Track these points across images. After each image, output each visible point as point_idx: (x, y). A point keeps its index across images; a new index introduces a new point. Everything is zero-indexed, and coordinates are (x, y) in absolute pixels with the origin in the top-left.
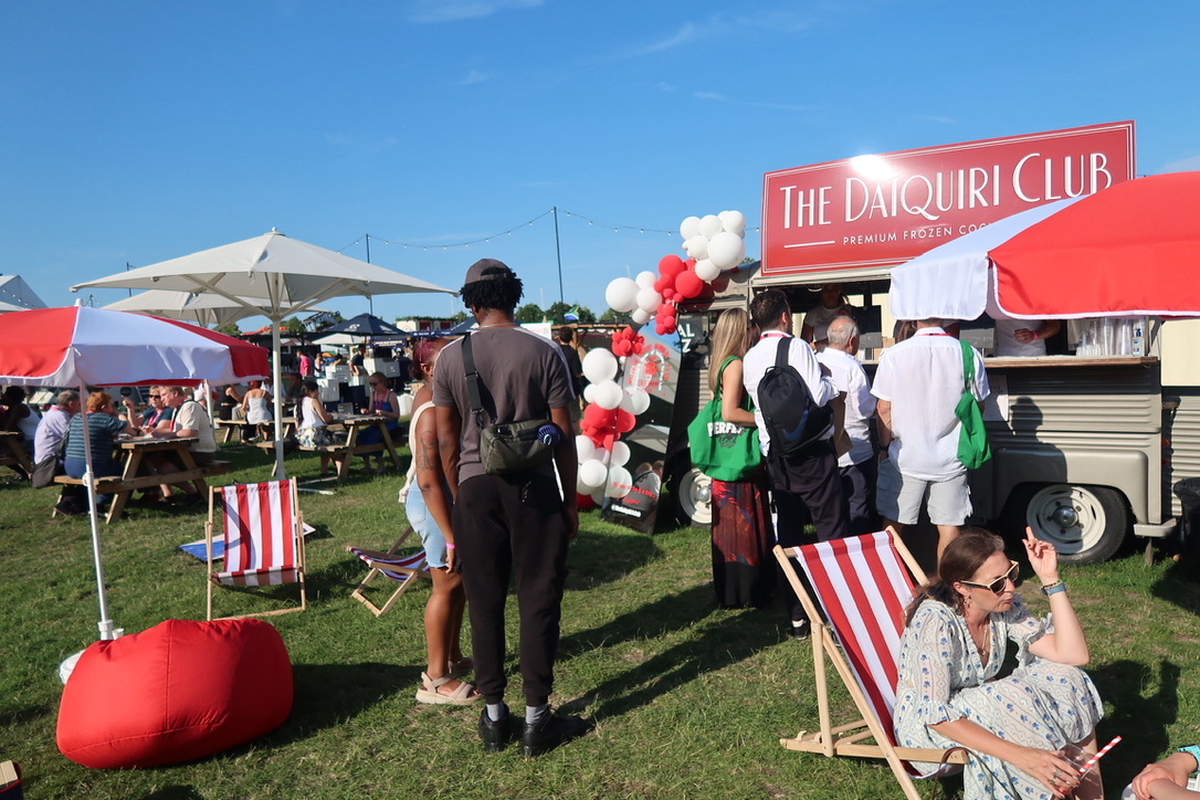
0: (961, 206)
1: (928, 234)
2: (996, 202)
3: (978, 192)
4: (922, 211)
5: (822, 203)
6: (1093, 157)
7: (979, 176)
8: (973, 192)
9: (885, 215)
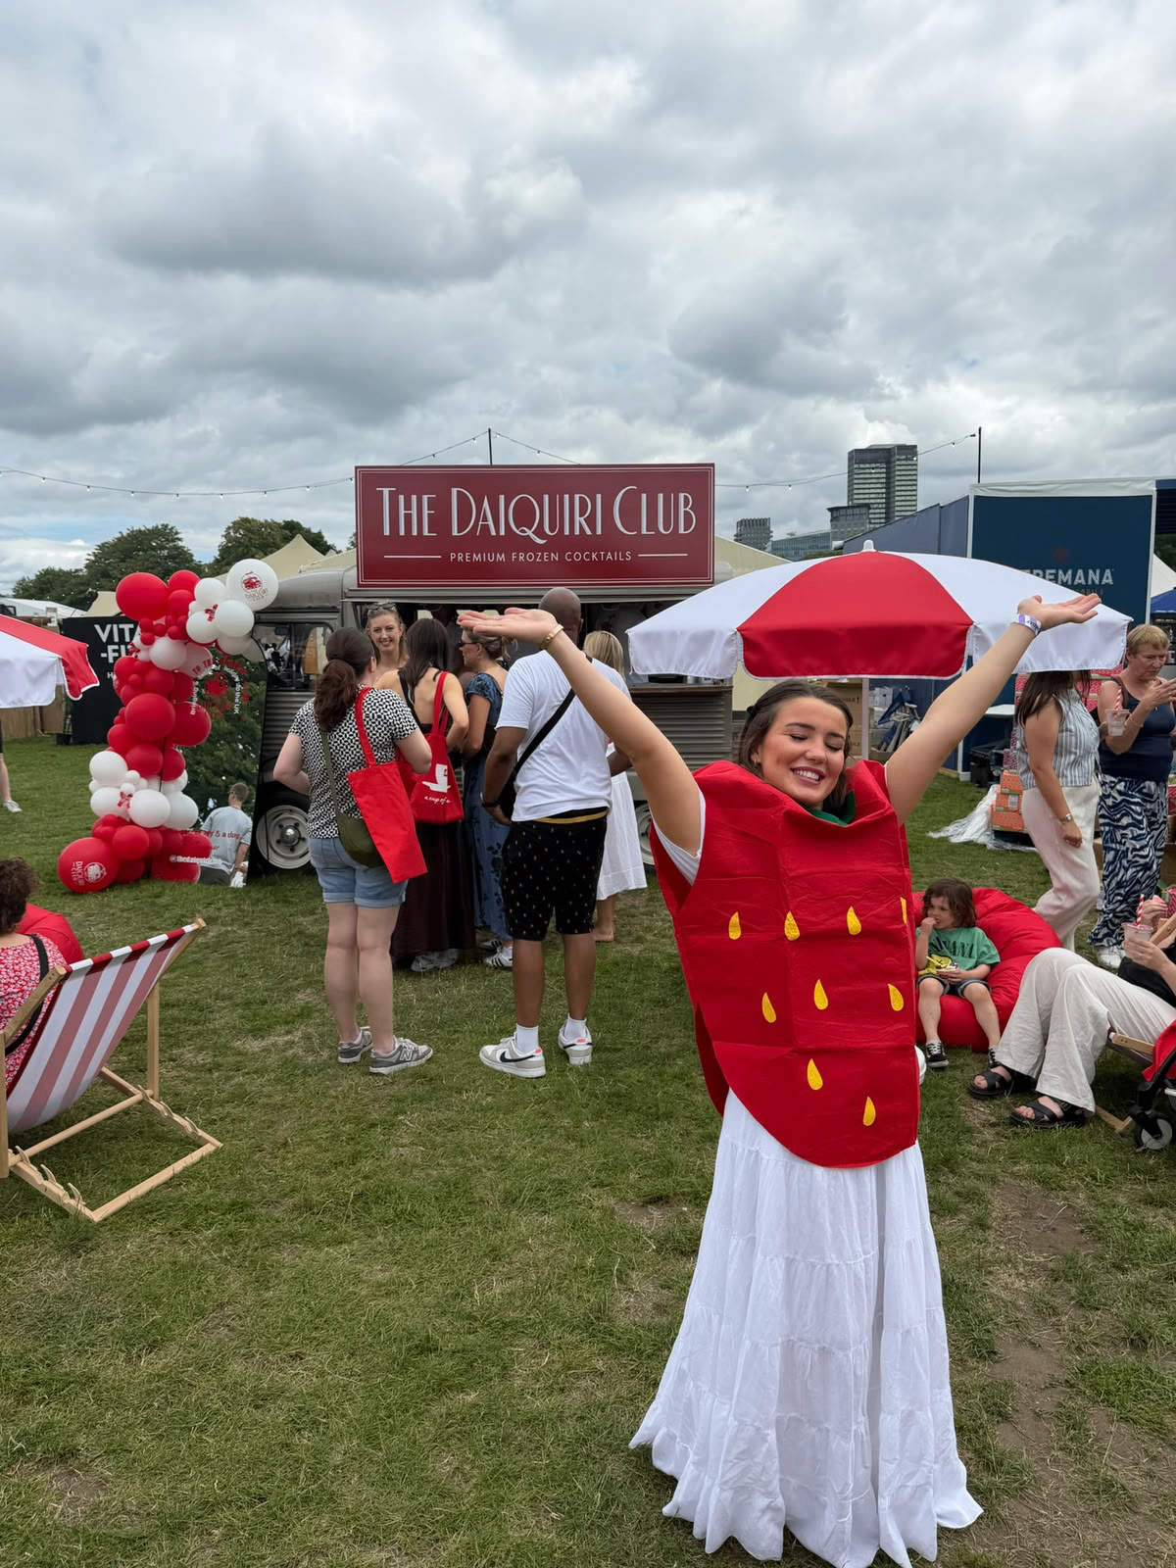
0: (567, 532)
1: (536, 558)
2: (599, 532)
3: (582, 519)
4: (530, 533)
5: (426, 512)
6: (682, 496)
7: (583, 502)
8: (578, 519)
9: (493, 533)
